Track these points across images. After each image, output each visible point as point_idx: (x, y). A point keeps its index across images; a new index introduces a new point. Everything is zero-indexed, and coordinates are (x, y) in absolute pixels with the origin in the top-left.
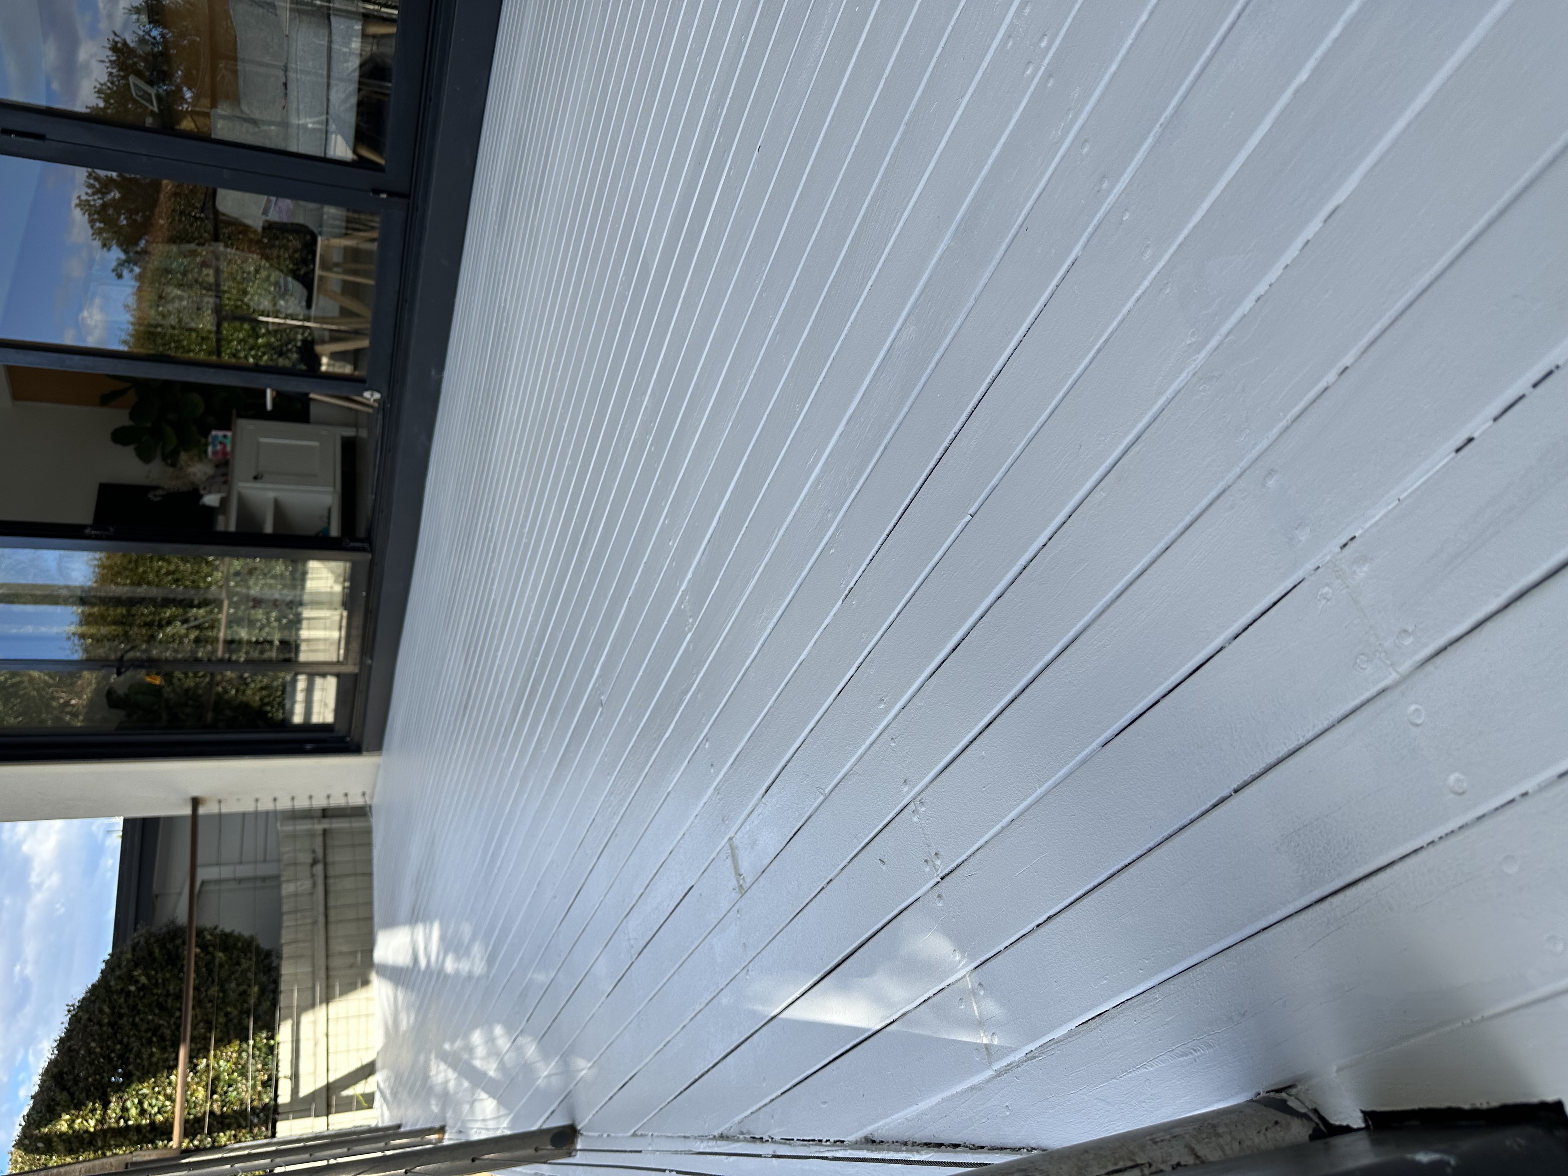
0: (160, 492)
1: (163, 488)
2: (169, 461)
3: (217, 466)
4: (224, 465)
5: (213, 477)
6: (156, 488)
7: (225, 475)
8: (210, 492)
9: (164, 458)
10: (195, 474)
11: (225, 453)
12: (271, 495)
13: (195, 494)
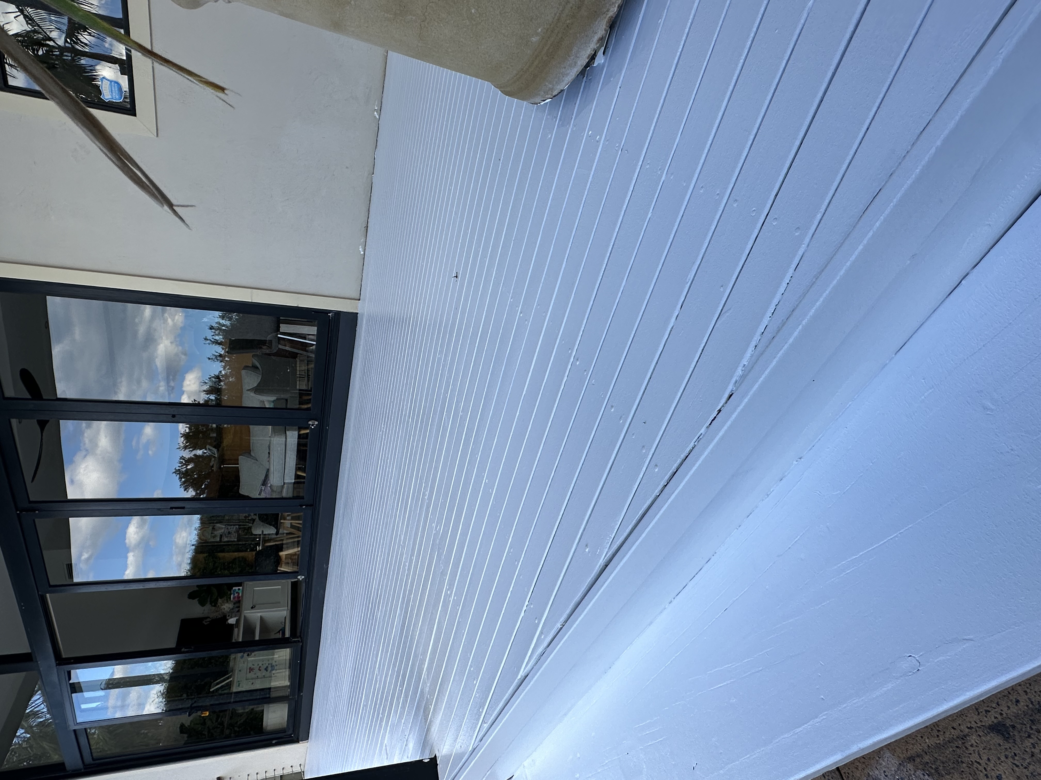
0: (208, 620)
1: (210, 618)
2: (213, 604)
3: (234, 604)
4: (238, 603)
5: (233, 609)
6: (206, 618)
7: (239, 607)
8: (231, 618)
9: (211, 604)
10: (224, 609)
11: (239, 597)
12: (259, 615)
13: (224, 618)
